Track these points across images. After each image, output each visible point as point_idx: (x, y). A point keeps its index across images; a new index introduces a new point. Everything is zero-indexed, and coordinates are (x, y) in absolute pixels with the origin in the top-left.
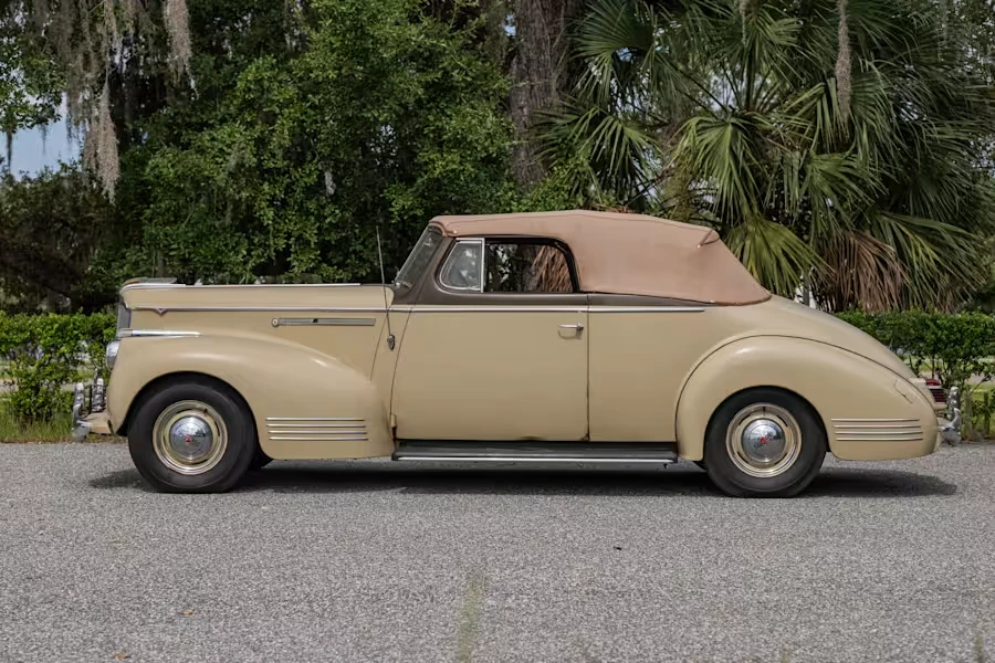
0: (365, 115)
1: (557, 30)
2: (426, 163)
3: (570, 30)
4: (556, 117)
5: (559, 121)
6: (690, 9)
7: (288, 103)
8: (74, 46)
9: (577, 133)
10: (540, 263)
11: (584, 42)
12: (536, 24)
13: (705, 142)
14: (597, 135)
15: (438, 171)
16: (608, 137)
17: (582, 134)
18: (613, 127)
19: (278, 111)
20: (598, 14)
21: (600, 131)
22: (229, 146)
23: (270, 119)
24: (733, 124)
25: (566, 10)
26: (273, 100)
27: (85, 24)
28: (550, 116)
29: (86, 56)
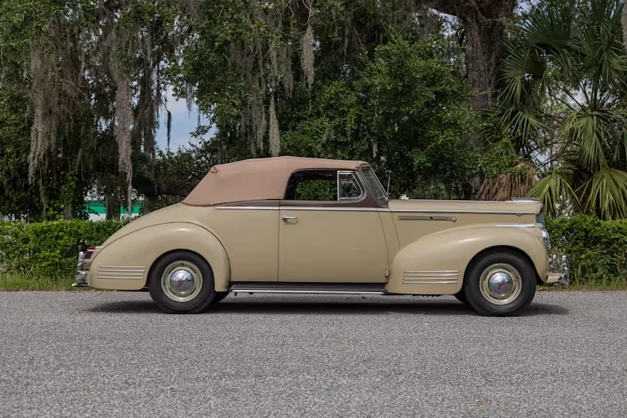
0: (402, 110)
1: (490, 65)
2: (433, 137)
3: (498, 64)
4: (490, 112)
5: (492, 115)
6: (562, 52)
7: (352, 106)
8: (254, 75)
9: (503, 120)
10: (482, 193)
11: (506, 71)
12: (479, 61)
13: (581, 126)
14: (514, 122)
15: (441, 141)
16: (520, 123)
17: (507, 121)
18: (523, 119)
19: (346, 109)
20: (513, 56)
21: (516, 119)
22: (321, 130)
23: (343, 113)
24: (597, 116)
25: (495, 53)
26: (343, 104)
27: (260, 63)
28: (486, 111)
29: (260, 80)
